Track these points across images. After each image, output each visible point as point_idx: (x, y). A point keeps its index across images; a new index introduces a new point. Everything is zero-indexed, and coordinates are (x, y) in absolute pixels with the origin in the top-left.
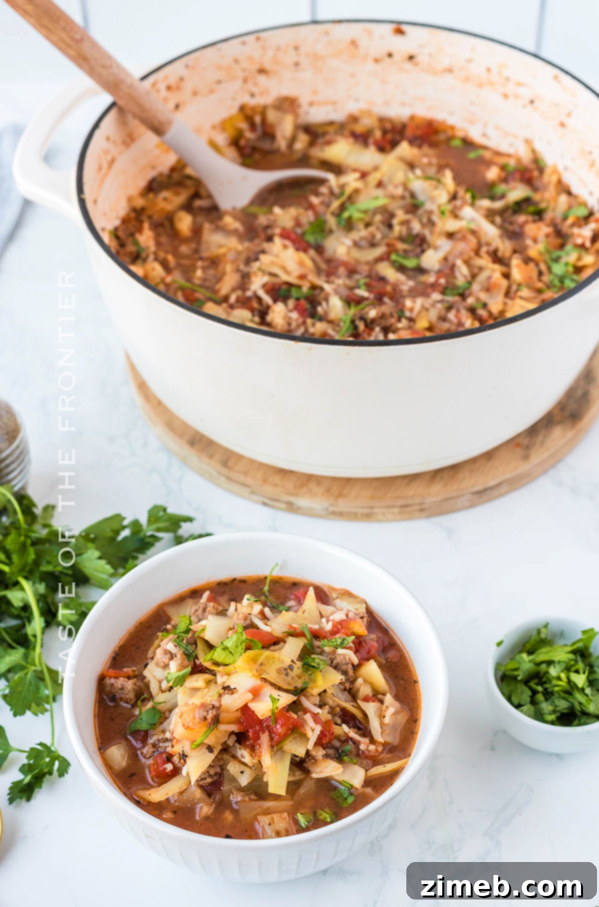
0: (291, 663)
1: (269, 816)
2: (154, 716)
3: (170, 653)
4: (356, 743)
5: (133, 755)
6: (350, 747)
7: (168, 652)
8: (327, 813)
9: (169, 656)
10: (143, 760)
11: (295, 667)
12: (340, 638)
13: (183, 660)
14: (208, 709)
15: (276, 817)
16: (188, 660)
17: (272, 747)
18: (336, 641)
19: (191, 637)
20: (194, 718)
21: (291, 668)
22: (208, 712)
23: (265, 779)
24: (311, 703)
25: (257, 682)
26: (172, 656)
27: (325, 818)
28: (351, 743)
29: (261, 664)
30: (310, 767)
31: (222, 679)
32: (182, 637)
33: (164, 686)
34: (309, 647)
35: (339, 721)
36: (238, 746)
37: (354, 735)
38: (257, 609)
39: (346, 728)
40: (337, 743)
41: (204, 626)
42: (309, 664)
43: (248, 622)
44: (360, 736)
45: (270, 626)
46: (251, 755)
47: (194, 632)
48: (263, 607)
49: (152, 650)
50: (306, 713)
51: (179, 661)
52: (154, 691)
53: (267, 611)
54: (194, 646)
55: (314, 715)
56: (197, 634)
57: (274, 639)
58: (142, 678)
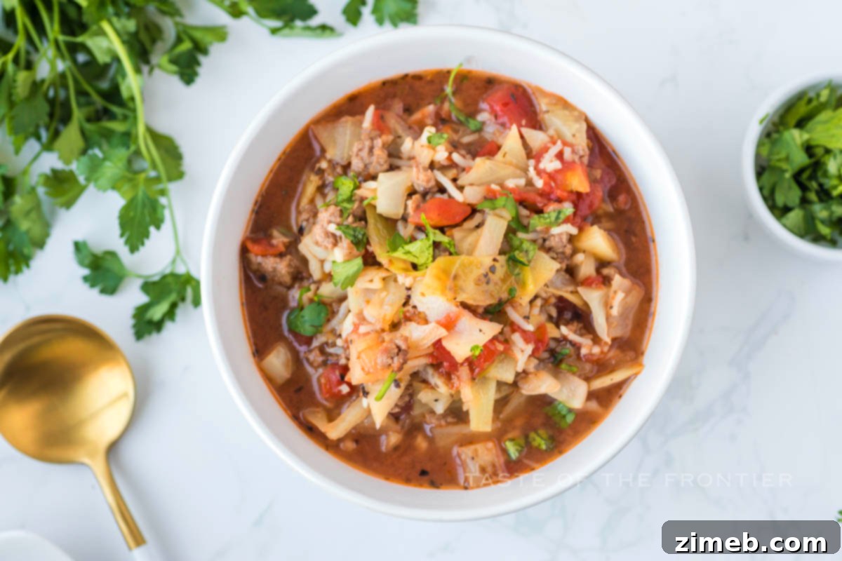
0: (492, 263)
1: (472, 447)
2: (319, 314)
3: (334, 236)
4: (577, 347)
5: (297, 361)
6: (568, 350)
7: (330, 235)
8: (542, 438)
9: (331, 240)
10: (310, 369)
11: (497, 265)
12: (554, 211)
13: (350, 248)
14: (392, 356)
15: (480, 447)
16: (358, 249)
17: (473, 379)
18: (549, 217)
19: (358, 208)
20: (376, 364)
21: (492, 269)
22: (392, 358)
23: (465, 408)
24: (520, 315)
25: (454, 309)
26: (336, 240)
27: (539, 445)
28: (568, 345)
29: (456, 277)
30: (520, 384)
31: (405, 279)
32: (346, 209)
33: (327, 268)
34: (514, 225)
35: (554, 313)
36: (430, 371)
37: (573, 337)
38: (441, 155)
39: (564, 330)
40: (553, 344)
41: (375, 190)
42: (514, 256)
43: (432, 183)
44: (581, 335)
45: (461, 188)
46: (447, 385)
47: (362, 199)
48: (450, 154)
49: (305, 202)
50: (514, 331)
51: (346, 251)
52: (316, 274)
53: (456, 157)
54: (363, 223)
55: (524, 333)
56: (365, 203)
57: (469, 210)
58: (297, 251)
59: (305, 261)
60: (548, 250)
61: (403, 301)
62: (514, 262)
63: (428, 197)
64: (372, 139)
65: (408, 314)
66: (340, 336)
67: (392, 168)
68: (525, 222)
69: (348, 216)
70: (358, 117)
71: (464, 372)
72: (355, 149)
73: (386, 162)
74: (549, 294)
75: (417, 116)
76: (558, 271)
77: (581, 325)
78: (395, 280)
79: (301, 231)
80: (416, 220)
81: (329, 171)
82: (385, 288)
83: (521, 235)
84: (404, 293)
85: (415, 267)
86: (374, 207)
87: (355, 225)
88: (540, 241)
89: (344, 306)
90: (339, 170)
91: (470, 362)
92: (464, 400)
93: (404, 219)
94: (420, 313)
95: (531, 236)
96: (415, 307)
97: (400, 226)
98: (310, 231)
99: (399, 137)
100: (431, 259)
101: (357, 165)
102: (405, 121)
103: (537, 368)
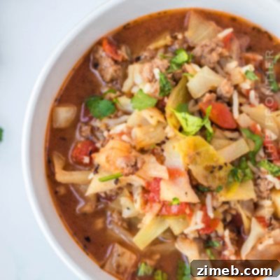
0: (223, 164)
1: (124, 250)
3: (153, 76)
5: (75, 123)
7: (152, 74)
8: (163, 278)
9: (150, 77)
10: (77, 135)
11: (224, 168)
13: (156, 91)
14: (129, 165)
15: (128, 254)
16: (160, 94)
17: (158, 215)
18: (273, 168)
19: (179, 73)
21: (221, 168)
23: (139, 226)
24: (212, 204)
25: (182, 168)
28: (221, 243)
29: (198, 154)
30: (178, 240)
31: (170, 131)
32: (172, 68)
33: (135, 90)
34: (251, 156)
35: (229, 218)
36: (140, 190)
37: (227, 240)
38: (246, 86)
39: (227, 233)
40: (213, 235)
41: (196, 72)
42: (237, 171)
43: (228, 95)
44: (232, 243)
45: (241, 112)
46: (141, 206)
47: (184, 71)
48: (251, 89)
49: (152, 47)
50: (201, 209)
51: (152, 91)
52: (125, 88)
53: (253, 94)
54: (174, 83)
55: (206, 215)
56: (185, 74)
57: (235, 126)
58: (126, 68)
59: (125, 76)
60: (256, 185)
61: (159, 142)
62: (233, 174)
63: (219, 101)
64: (217, 45)
65: (156, 151)
66: (109, 130)
67: (214, 69)
68: (258, 159)
69: (170, 73)
70: (219, 28)
71: (157, 207)
72: (203, 43)
73: (214, 63)
74: (235, 207)
75: (250, 55)
76: (252, 200)
77: (236, 238)
78: (164, 128)
79: (138, 59)
80: (204, 107)
81: (180, 42)
82: (155, 127)
83: (250, 164)
84: (162, 138)
85: (181, 130)
86: (187, 81)
87: (169, 80)
88: (257, 176)
89: (125, 117)
90: (185, 46)
91: (165, 205)
92: (143, 221)
93: (197, 101)
94: (162, 156)
95: (255, 169)
96: (163, 150)
97: (192, 103)
98: (143, 63)
99: (231, 57)
100: (194, 133)
101: (197, 51)
102: (242, 51)
103: (195, 239)
